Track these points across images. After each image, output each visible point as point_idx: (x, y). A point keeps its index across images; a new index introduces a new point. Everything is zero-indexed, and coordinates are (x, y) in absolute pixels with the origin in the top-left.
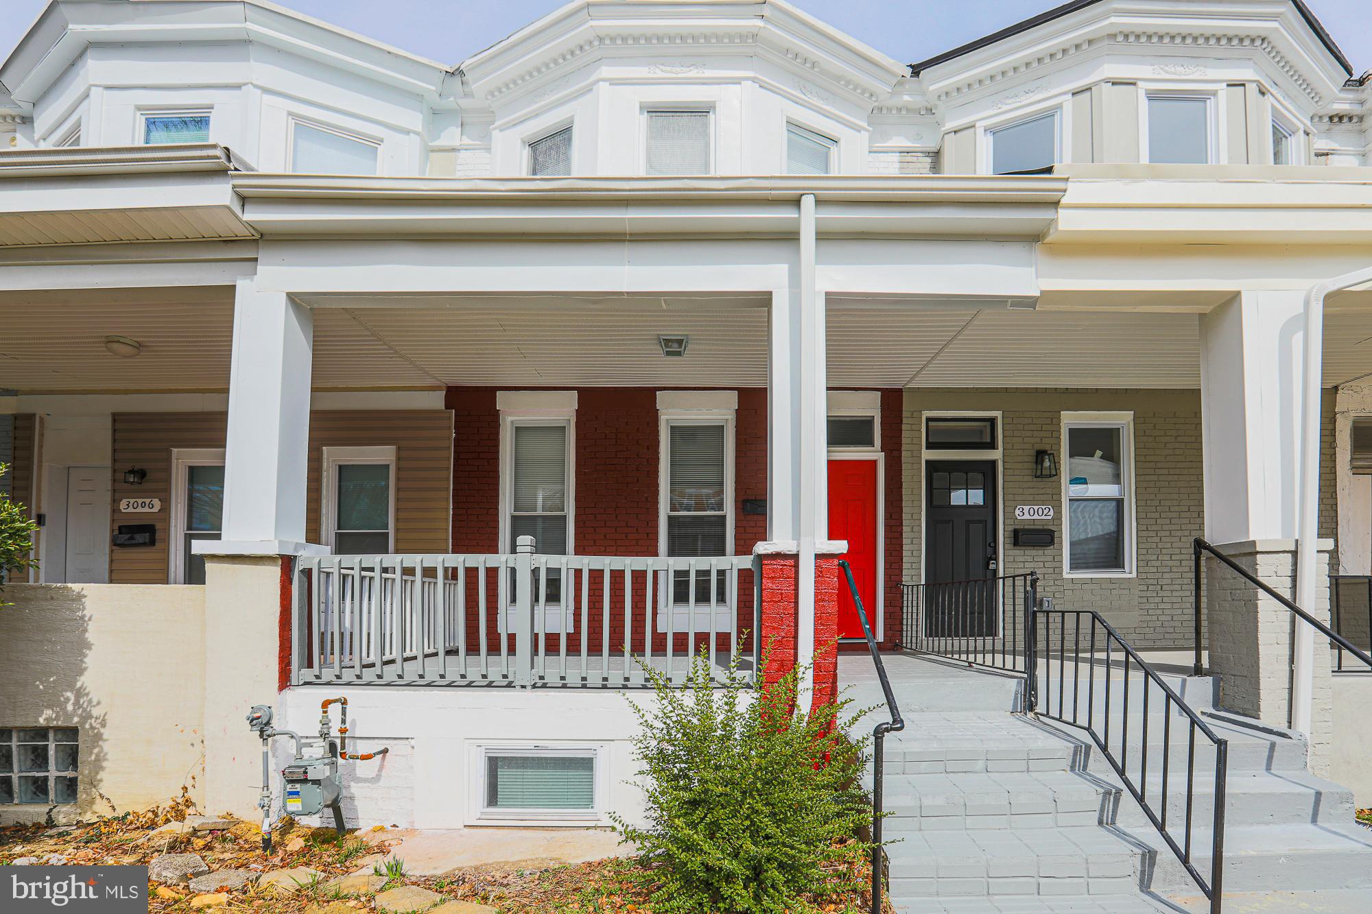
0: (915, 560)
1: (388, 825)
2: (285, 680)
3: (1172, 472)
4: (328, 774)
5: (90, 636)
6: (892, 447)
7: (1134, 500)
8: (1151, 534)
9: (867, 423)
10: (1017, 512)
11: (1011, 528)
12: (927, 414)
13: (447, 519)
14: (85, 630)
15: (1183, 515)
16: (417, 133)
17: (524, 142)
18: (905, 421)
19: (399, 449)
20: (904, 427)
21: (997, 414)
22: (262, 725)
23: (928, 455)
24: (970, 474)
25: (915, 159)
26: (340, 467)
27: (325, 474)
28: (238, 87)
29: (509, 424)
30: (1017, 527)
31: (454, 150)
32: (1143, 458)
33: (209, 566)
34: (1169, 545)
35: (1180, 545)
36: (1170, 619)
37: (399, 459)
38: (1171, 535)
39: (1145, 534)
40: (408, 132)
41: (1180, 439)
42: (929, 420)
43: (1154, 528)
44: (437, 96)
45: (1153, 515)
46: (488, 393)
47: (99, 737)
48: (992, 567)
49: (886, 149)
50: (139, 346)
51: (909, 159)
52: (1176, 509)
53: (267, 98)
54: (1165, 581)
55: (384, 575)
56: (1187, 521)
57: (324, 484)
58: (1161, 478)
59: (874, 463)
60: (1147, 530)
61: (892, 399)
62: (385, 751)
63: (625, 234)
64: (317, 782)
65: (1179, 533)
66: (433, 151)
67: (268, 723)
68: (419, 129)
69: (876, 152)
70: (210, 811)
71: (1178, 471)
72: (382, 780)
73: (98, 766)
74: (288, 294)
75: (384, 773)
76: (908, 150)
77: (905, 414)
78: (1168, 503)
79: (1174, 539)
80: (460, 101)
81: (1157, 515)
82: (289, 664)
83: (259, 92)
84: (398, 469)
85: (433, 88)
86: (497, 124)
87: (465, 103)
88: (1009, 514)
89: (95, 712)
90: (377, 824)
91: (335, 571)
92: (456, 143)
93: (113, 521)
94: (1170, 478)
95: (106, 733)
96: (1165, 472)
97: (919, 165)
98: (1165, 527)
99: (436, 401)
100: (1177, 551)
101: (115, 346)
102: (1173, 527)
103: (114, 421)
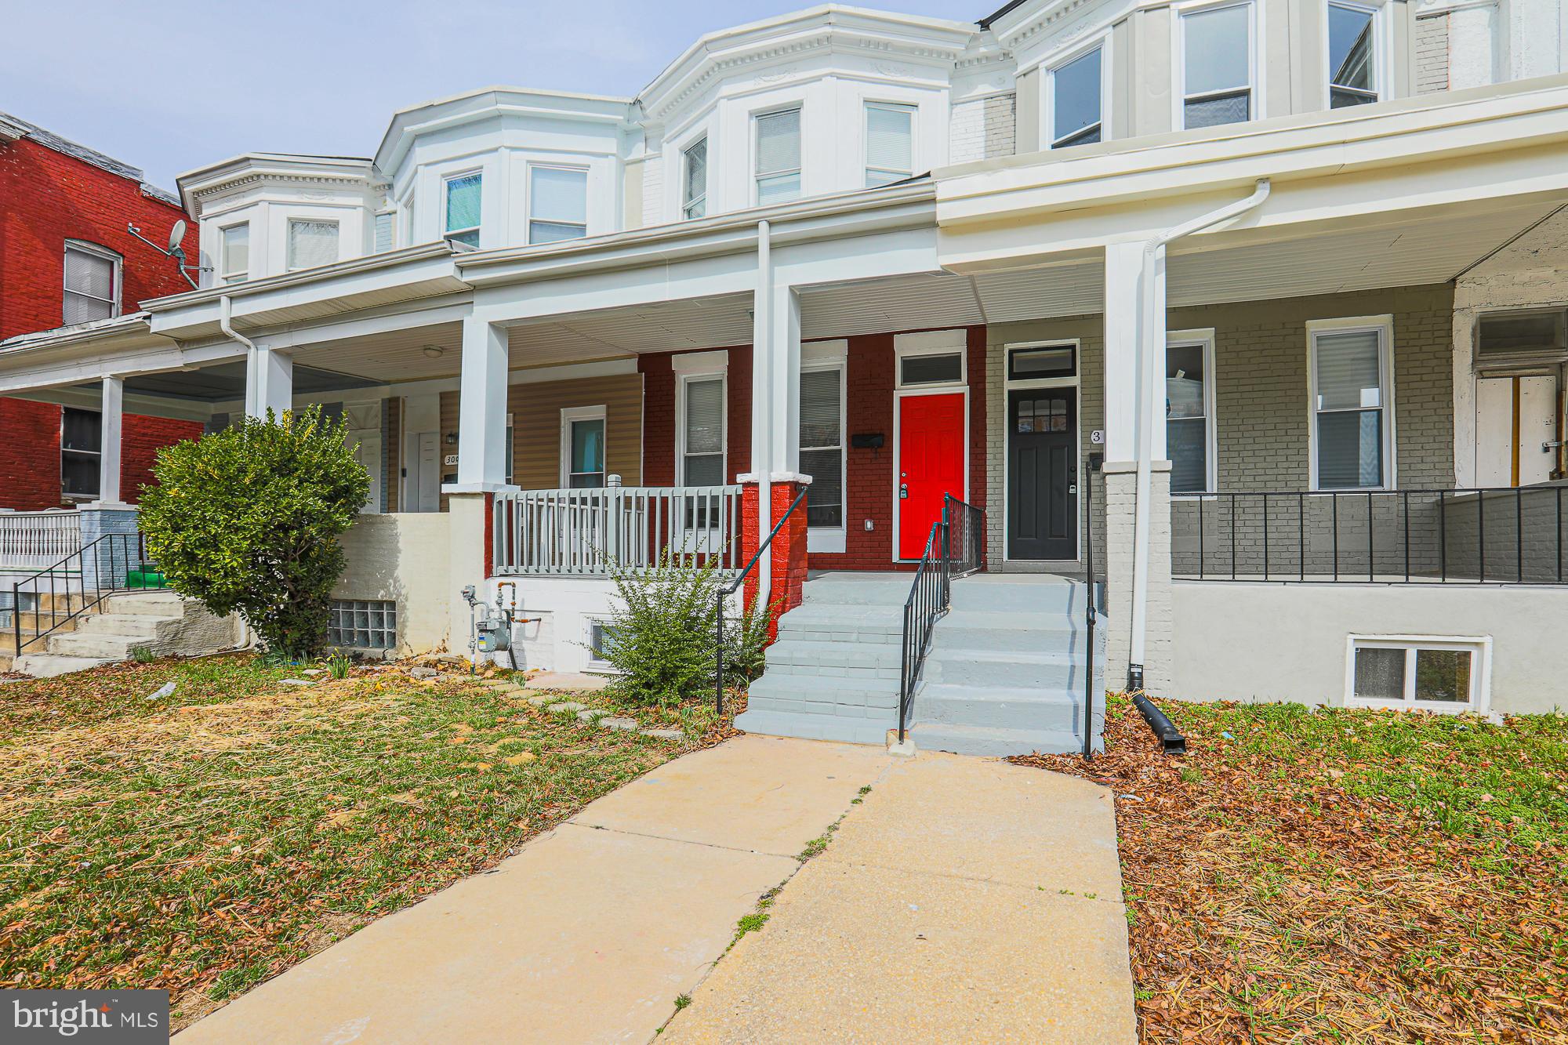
0: (998, 485)
1: (541, 669)
2: (488, 572)
3: (1256, 388)
4: (498, 627)
5: (400, 545)
6: (977, 381)
7: (1215, 420)
8: (1233, 454)
9: (957, 358)
10: (1093, 437)
11: (1088, 453)
12: (1008, 347)
13: (640, 461)
14: (398, 542)
15: (1269, 433)
16: (613, 155)
17: (681, 150)
18: (988, 354)
19: (608, 407)
20: (988, 360)
21: (1076, 341)
22: (470, 597)
23: (1010, 385)
24: (1053, 401)
25: (998, 103)
26: (573, 423)
27: (562, 430)
28: (496, 150)
29: (683, 381)
30: (1093, 452)
31: (642, 161)
32: (1225, 376)
33: (451, 500)
34: (1252, 466)
35: (1264, 465)
36: (1252, 543)
37: (608, 415)
38: (1254, 455)
39: (1226, 454)
40: (606, 155)
41: (1265, 353)
42: (1011, 352)
43: (1236, 448)
44: (626, 123)
45: (1235, 435)
46: (666, 357)
47: (404, 607)
48: (1071, 491)
49: (967, 99)
50: (442, 350)
51: (993, 103)
52: (1262, 427)
53: (514, 153)
54: (1247, 504)
55: (550, 504)
56: (1272, 440)
57: (562, 438)
58: (1245, 395)
59: (962, 395)
60: (1229, 450)
61: (977, 336)
62: (540, 620)
63: (665, 260)
64: (492, 631)
65: (1264, 453)
66: (628, 164)
67: (473, 597)
68: (615, 152)
69: (963, 103)
70: (453, 654)
71: (1262, 387)
72: (539, 638)
73: (404, 626)
74: (490, 323)
75: (539, 635)
76: (991, 95)
77: (988, 348)
78: (1252, 421)
79: (1257, 460)
80: (642, 123)
81: (1240, 435)
82: (492, 562)
83: (508, 150)
84: (608, 423)
85: (622, 118)
86: (666, 137)
87: (645, 123)
88: (1087, 439)
89: (403, 592)
90: (536, 668)
91: (524, 502)
92: (642, 156)
93: (441, 472)
94: (1255, 395)
95: (408, 604)
96: (1249, 388)
97: (1001, 108)
98: (1248, 447)
99: (631, 367)
100: (1262, 472)
101: (428, 352)
102: (1256, 447)
103: (441, 398)
